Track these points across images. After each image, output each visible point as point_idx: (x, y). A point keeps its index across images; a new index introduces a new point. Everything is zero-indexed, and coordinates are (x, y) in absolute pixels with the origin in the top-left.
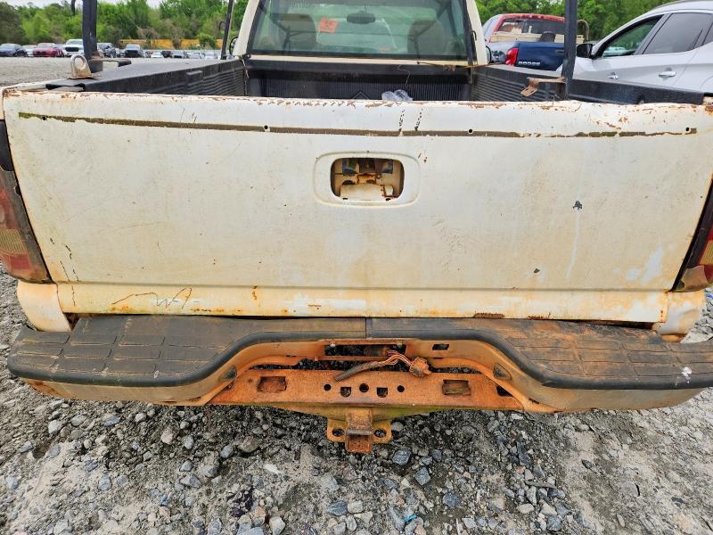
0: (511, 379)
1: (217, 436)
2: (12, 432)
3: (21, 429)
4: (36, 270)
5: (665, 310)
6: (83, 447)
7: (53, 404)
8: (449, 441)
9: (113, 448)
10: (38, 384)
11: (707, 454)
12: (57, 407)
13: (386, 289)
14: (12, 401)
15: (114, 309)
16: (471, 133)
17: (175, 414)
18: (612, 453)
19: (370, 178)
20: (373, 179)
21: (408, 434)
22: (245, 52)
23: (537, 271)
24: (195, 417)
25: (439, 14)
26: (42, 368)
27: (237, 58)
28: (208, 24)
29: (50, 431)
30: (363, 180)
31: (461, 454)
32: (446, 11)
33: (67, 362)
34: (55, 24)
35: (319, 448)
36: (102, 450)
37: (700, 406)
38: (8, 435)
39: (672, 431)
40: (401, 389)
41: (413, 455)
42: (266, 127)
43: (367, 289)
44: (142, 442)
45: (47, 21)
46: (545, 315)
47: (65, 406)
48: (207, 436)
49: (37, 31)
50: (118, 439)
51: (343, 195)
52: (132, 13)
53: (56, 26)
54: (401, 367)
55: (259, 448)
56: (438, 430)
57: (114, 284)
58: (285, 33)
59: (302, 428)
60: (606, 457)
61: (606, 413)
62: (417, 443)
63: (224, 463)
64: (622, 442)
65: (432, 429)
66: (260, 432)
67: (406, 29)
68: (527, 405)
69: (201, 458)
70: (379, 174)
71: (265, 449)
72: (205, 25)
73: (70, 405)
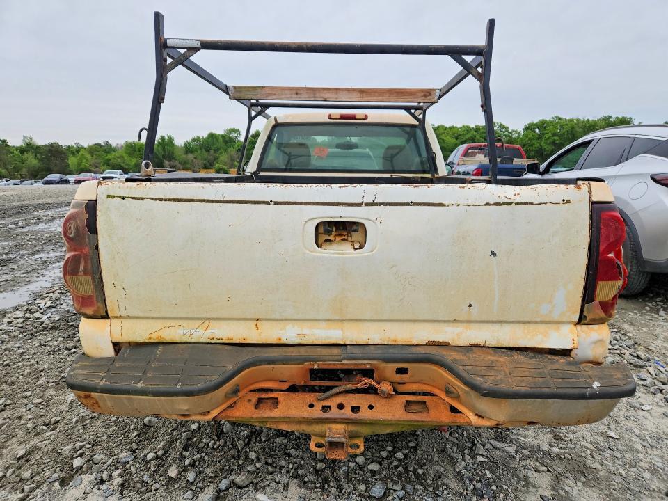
0: (459, 396)
1: (216, 472)
2: (43, 466)
3: (50, 464)
4: (98, 308)
5: (576, 339)
6: (102, 479)
7: (79, 444)
8: (421, 479)
9: (126, 480)
10: (87, 397)
11: (654, 490)
12: (81, 447)
13: (356, 321)
14: (45, 442)
15: (150, 338)
16: (411, 204)
17: (181, 454)
18: (567, 489)
19: (344, 237)
20: (346, 237)
21: (384, 473)
22: (255, 170)
23: (470, 306)
24: (199, 456)
25: (408, 141)
26: (92, 382)
27: (249, 174)
28: (224, 157)
29: (74, 466)
30: (338, 239)
31: (431, 489)
32: (412, 139)
33: (112, 377)
34: (96, 159)
35: (305, 483)
36: (117, 481)
37: (649, 452)
38: (40, 469)
39: (623, 472)
40: (371, 407)
41: (388, 489)
42: (271, 202)
43: (342, 321)
44: (152, 476)
45: (89, 157)
46: (482, 343)
47: (89, 446)
48: (209, 471)
49: (79, 164)
50: (131, 474)
51: (323, 247)
52: (161, 151)
53: (96, 161)
54: (371, 390)
55: (252, 483)
56: (411, 469)
57: (153, 318)
58: (287, 157)
59: (291, 466)
60: (562, 493)
61: (563, 457)
62: (391, 479)
63: (222, 494)
64: (576, 480)
65: (406, 470)
66: (254, 469)
67: (381, 152)
68: (473, 419)
69: (202, 489)
70: (349, 234)
71: (257, 483)
72: (221, 158)
73: (93, 446)
